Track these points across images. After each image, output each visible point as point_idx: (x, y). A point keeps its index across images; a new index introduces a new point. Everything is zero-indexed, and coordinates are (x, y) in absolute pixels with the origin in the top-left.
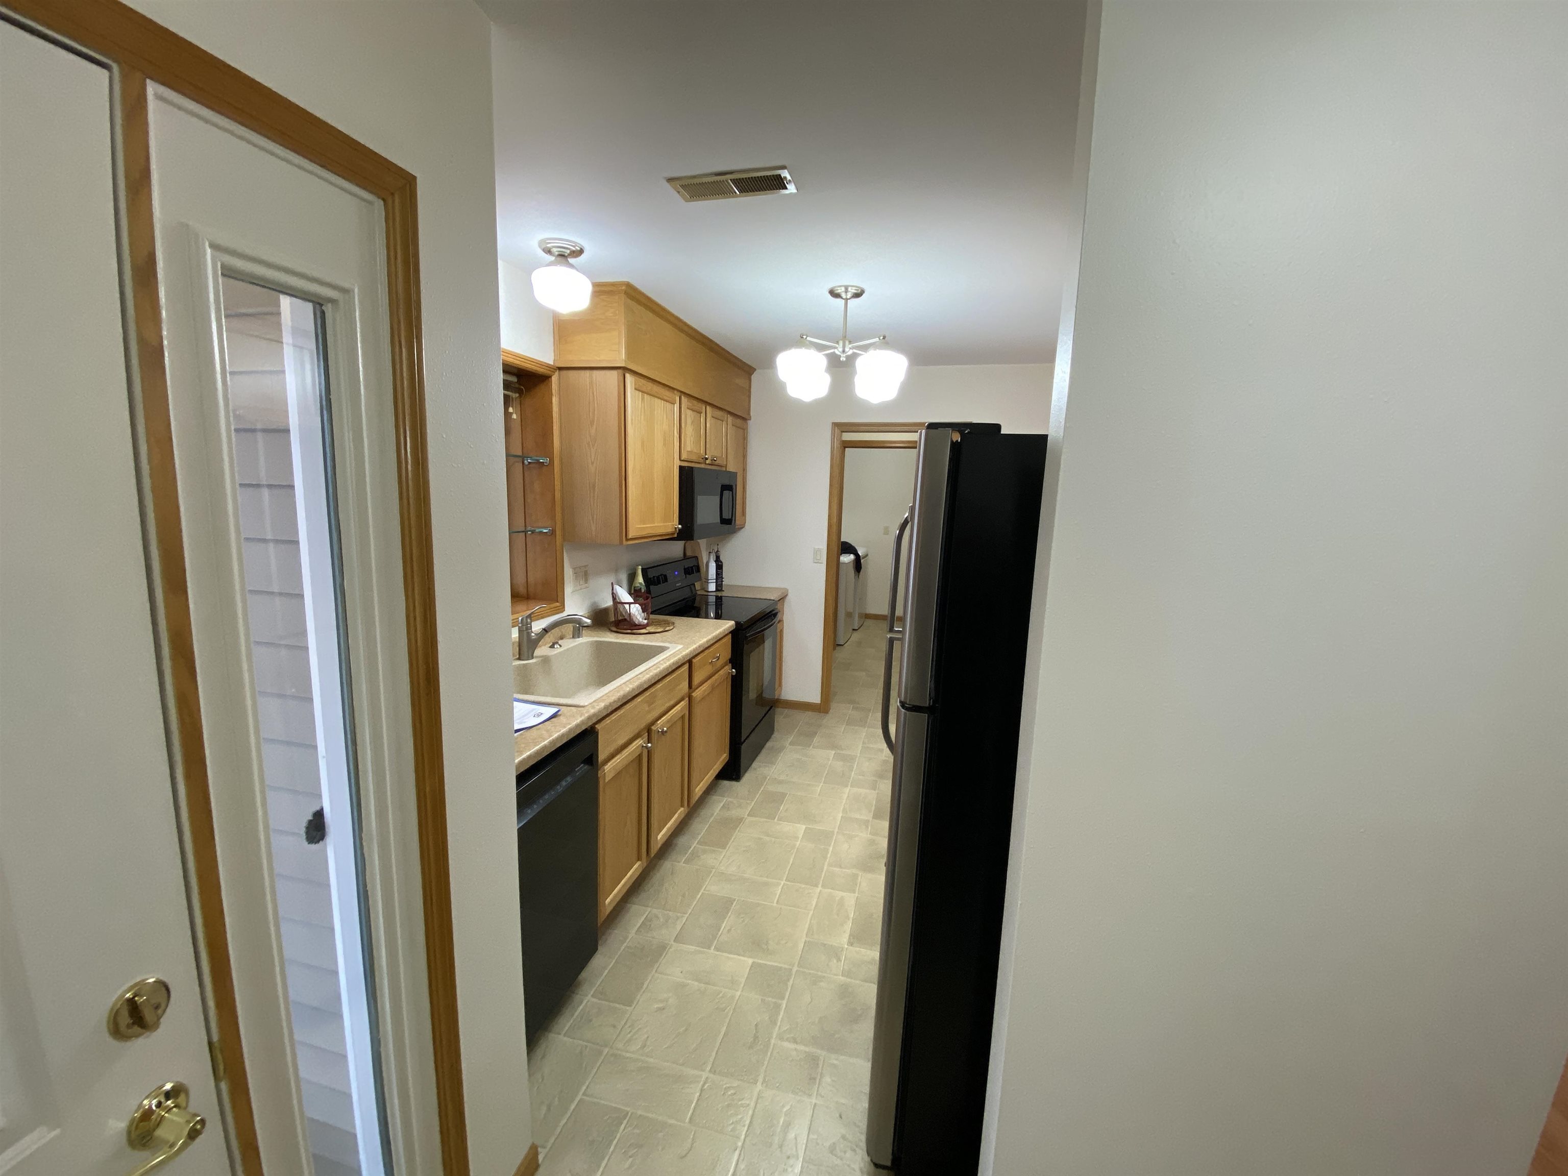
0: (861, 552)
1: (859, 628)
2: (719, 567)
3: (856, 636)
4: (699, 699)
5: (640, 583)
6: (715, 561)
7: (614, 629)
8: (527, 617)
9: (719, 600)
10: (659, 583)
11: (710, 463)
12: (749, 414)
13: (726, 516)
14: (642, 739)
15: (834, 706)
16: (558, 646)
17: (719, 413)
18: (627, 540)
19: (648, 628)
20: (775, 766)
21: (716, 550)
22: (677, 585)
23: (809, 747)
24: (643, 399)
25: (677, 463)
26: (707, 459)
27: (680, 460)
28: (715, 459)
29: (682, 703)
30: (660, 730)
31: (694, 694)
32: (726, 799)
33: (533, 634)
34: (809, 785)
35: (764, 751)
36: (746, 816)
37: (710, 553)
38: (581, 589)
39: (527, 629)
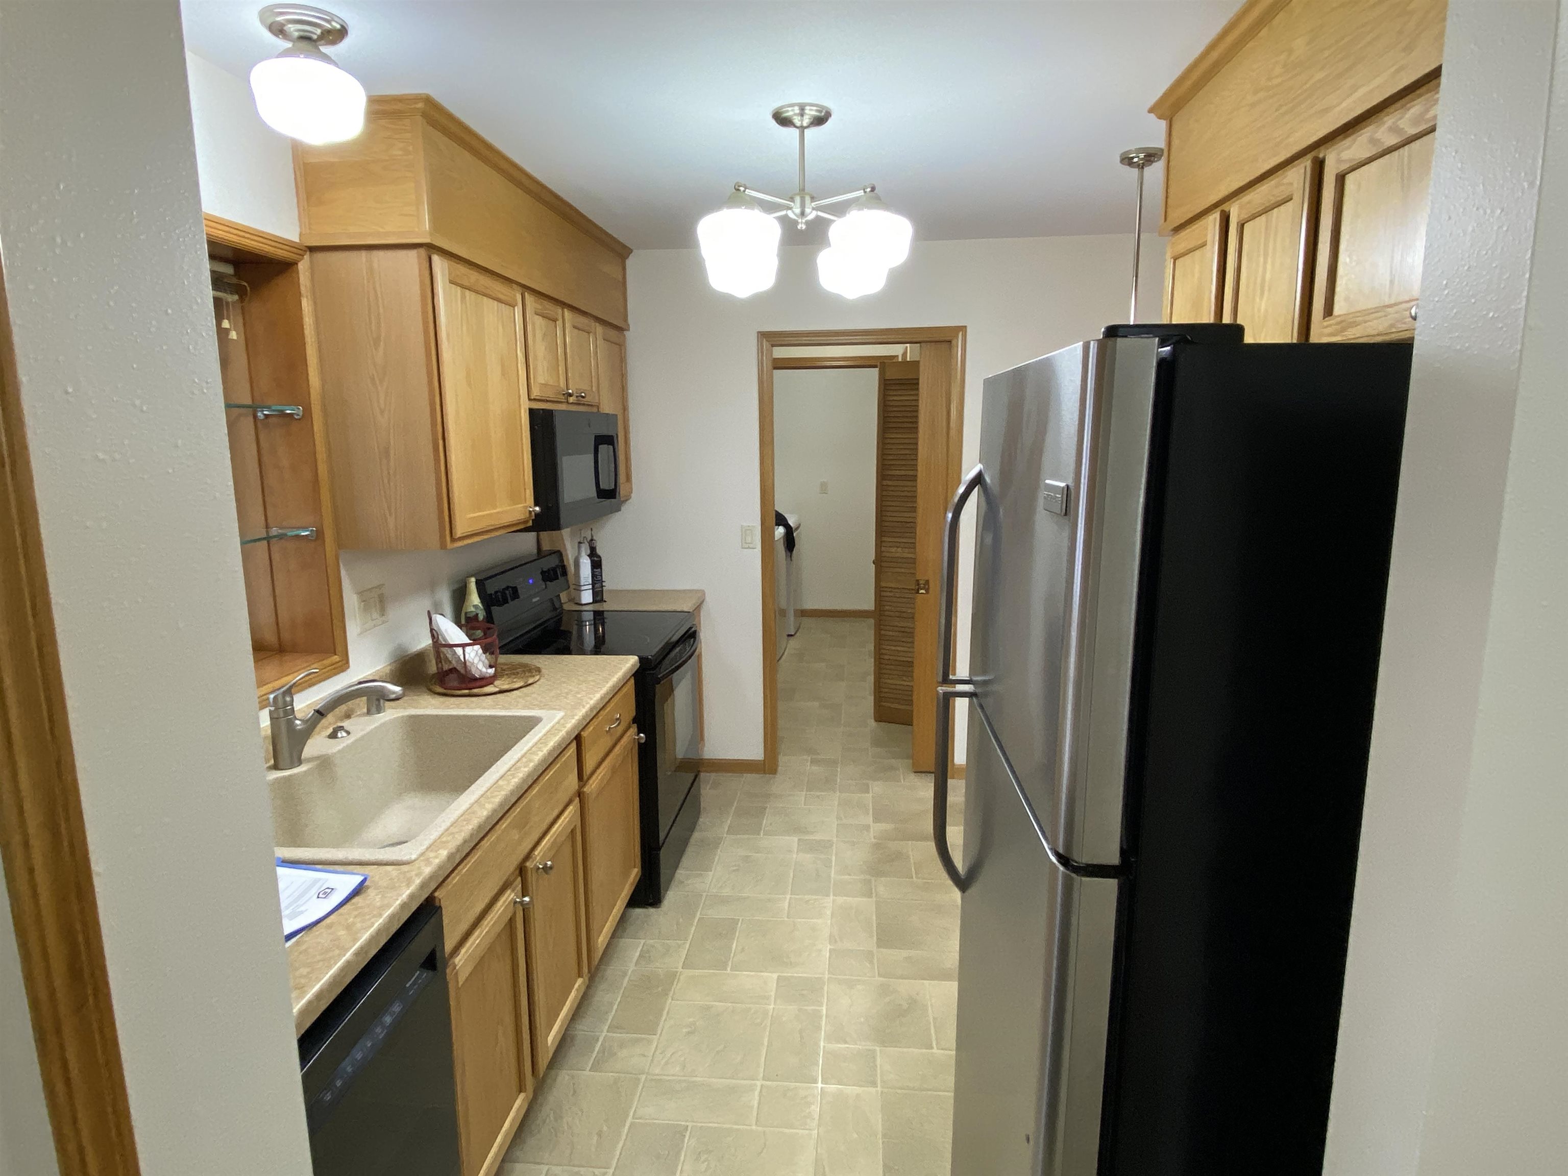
0: (791, 522)
1: (795, 633)
2: (596, 564)
3: (792, 646)
4: (594, 796)
5: (476, 606)
6: (589, 556)
7: (439, 689)
8: (284, 694)
9: (599, 616)
10: (505, 601)
11: (574, 402)
12: (625, 319)
13: (605, 485)
14: (513, 891)
15: (782, 759)
16: (344, 734)
17: (582, 321)
18: (453, 540)
19: (497, 683)
20: (711, 873)
21: (589, 539)
22: (534, 600)
23: (759, 834)
24: (463, 297)
25: (525, 405)
26: (570, 395)
27: (530, 399)
28: (583, 394)
29: (571, 808)
30: (541, 866)
31: (586, 789)
32: (644, 941)
33: (298, 722)
34: (769, 900)
35: (690, 850)
36: (680, 969)
37: (580, 543)
38: (375, 626)
39: (286, 713)
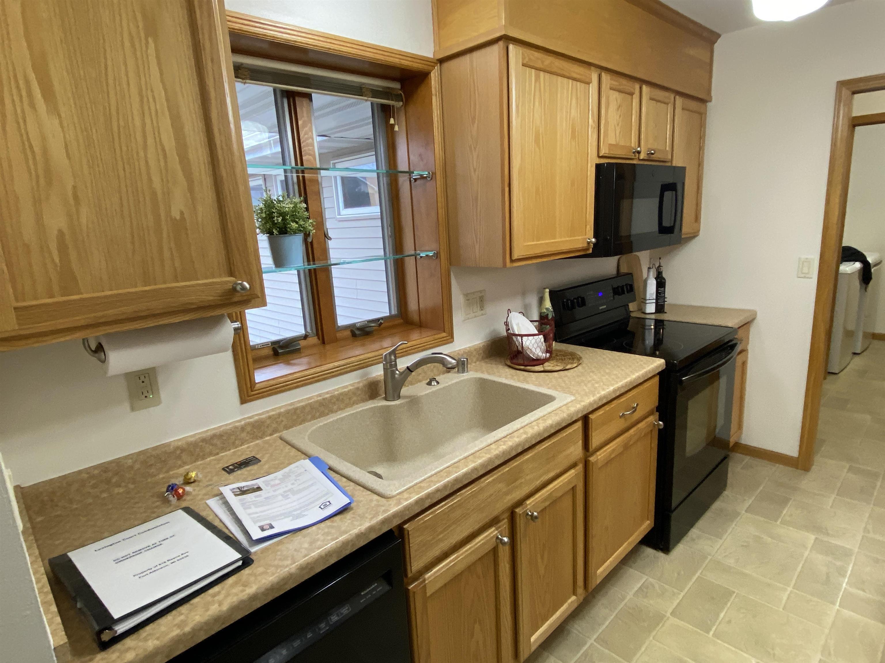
0: (870, 259)
1: (863, 352)
2: (661, 284)
3: (857, 362)
4: (600, 465)
5: (547, 309)
6: (655, 278)
7: (509, 363)
8: (390, 354)
9: (659, 324)
10: (574, 307)
11: (645, 158)
12: (709, 91)
13: (666, 223)
14: (497, 529)
15: (818, 460)
16: (436, 384)
17: (660, 94)
18: (512, 261)
19: (546, 364)
20: (721, 542)
21: (657, 266)
22: (601, 308)
23: (776, 521)
24: (537, 78)
25: (593, 160)
26: (639, 152)
27: (599, 157)
28: (653, 152)
29: (572, 472)
30: (530, 513)
31: (592, 459)
32: (647, 577)
33: (397, 372)
34: (769, 585)
35: (708, 515)
36: (668, 614)
37: (649, 268)
38: (475, 317)
39: (391, 366)
